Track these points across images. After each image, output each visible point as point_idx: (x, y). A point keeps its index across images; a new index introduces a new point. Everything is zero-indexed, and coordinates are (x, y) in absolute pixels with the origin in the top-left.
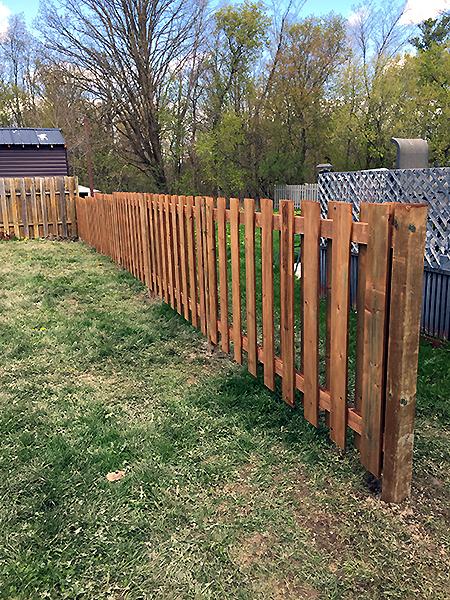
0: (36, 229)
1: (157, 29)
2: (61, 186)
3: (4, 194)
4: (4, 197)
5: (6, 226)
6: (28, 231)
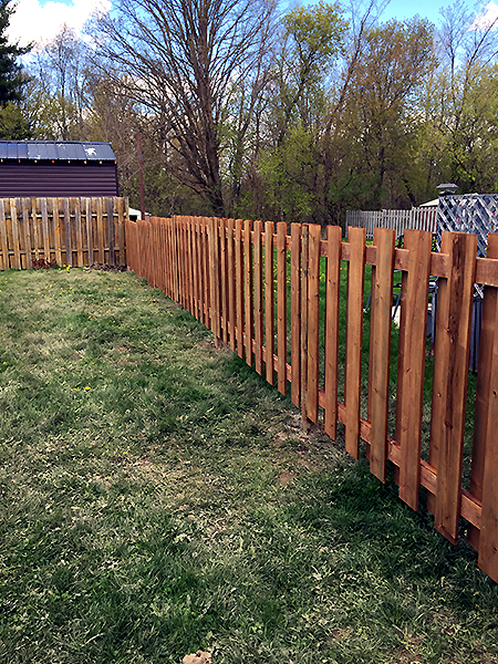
0: (80, 257)
1: (219, 34)
2: (109, 208)
3: (45, 216)
4: (45, 219)
5: (47, 252)
6: (71, 258)
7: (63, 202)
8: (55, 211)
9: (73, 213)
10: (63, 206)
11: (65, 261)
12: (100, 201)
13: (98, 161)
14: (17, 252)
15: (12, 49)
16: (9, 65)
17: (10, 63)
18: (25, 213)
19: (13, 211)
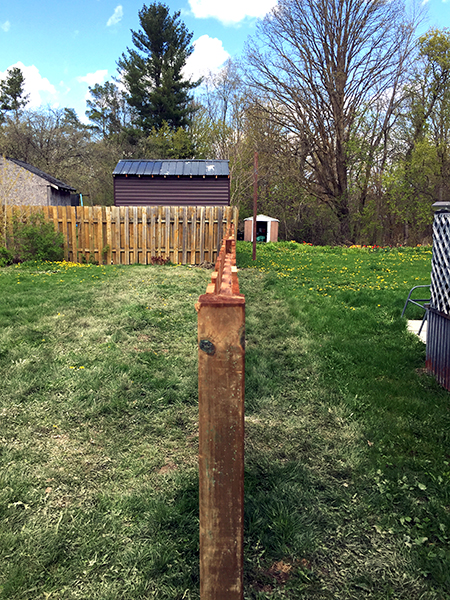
0: (193, 255)
2: (220, 216)
3: (168, 221)
4: (168, 224)
5: (167, 250)
6: (185, 255)
7: (183, 210)
8: (176, 218)
9: (190, 219)
10: (183, 213)
11: (181, 259)
12: (212, 210)
13: (214, 176)
14: (145, 250)
15: (186, 84)
16: (183, 98)
17: (184, 94)
18: (153, 218)
19: (144, 216)
